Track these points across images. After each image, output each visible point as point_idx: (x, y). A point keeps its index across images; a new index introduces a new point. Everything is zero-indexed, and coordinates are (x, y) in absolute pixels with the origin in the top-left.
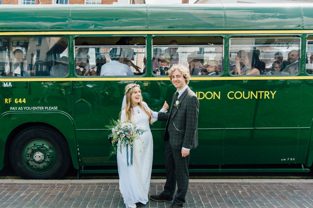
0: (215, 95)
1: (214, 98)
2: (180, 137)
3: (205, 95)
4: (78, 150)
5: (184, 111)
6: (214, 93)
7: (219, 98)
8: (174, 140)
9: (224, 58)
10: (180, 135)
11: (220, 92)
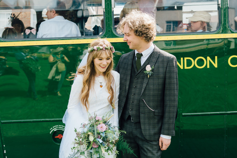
0: (210, 61)
1: (208, 67)
2: (156, 121)
3: (194, 63)
4: (5, 152)
5: (161, 81)
6: (208, 58)
7: (216, 65)
8: (147, 127)
9: (220, 6)
10: (156, 117)
11: (216, 57)
